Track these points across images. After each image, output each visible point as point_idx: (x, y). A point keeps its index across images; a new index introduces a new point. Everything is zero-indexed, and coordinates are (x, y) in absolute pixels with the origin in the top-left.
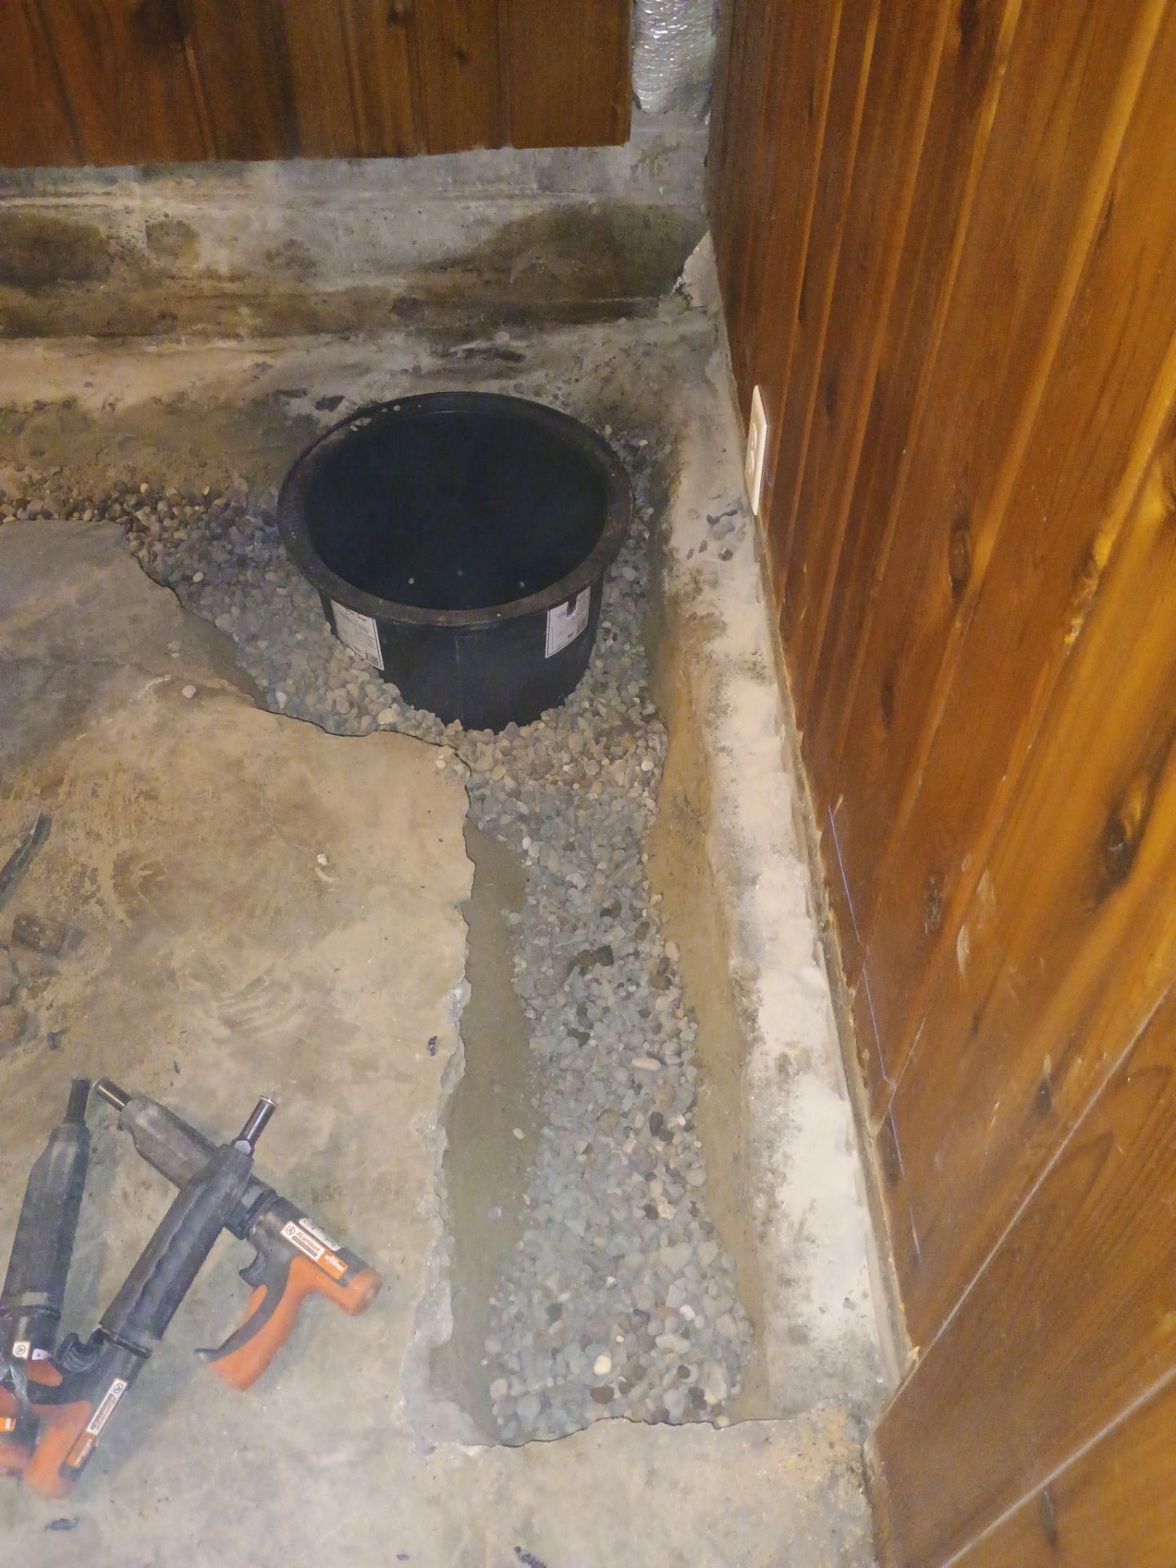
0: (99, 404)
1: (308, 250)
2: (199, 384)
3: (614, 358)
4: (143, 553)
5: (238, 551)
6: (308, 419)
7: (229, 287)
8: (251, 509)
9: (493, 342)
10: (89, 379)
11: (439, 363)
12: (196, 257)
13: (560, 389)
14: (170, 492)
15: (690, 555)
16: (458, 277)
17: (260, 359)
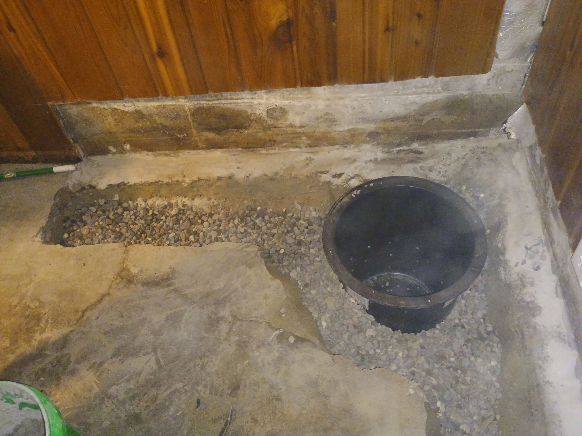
0: (243, 177)
1: (334, 115)
2: (283, 167)
3: (467, 154)
4: (259, 239)
5: (298, 238)
6: (329, 183)
7: (298, 130)
8: (302, 217)
9: (410, 147)
10: (238, 165)
11: (386, 155)
12: (286, 119)
13: (441, 168)
14: (270, 210)
15: (517, 265)
16: (399, 123)
17: (308, 155)
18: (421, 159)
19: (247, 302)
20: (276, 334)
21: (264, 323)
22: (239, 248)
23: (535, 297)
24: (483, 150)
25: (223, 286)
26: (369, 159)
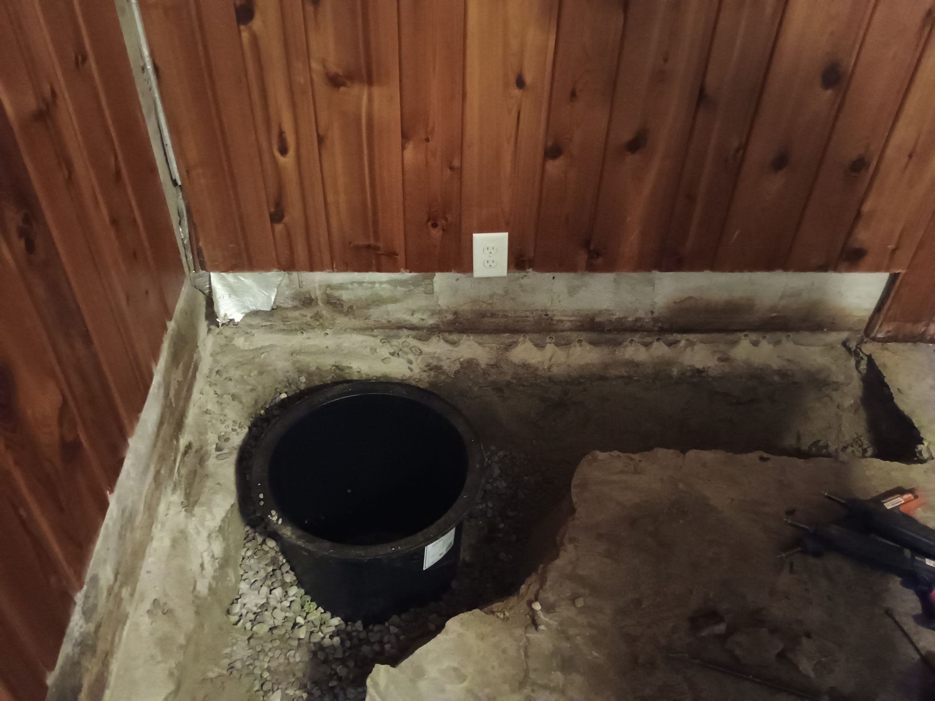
1: (128, 506)
2: (160, 659)
3: (215, 391)
7: (116, 588)
9: (181, 448)
11: (180, 491)
12: (102, 591)
13: (227, 427)
15: (411, 370)
16: (162, 432)
18: (201, 447)
19: (493, 667)
20: (544, 616)
21: (528, 635)
23: (455, 360)
24: (214, 373)
26: (183, 513)
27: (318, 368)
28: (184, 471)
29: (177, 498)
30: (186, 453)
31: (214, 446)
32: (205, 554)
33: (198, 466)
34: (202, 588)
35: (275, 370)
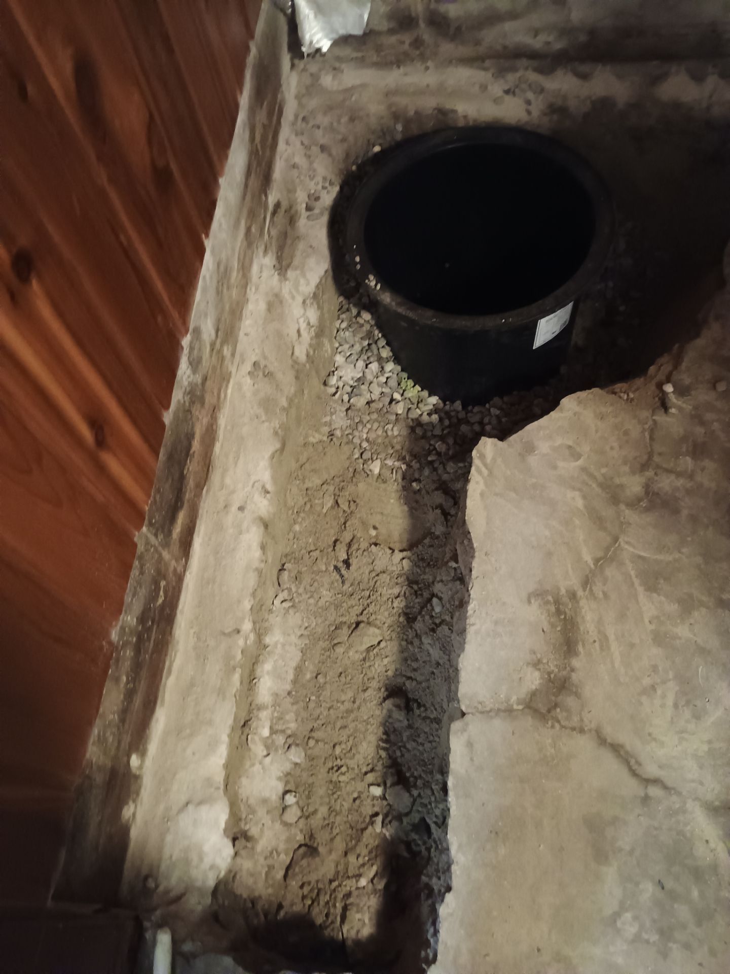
18: (291, 207)
19: (612, 448)
20: (676, 398)
21: (654, 418)
22: (485, 472)
23: (586, 99)
24: (300, 120)
25: (577, 493)
26: (276, 277)
27: (416, 113)
28: (274, 232)
29: (269, 260)
30: (274, 213)
31: (304, 206)
32: (301, 320)
33: (289, 228)
34: (301, 353)
35: (368, 115)
